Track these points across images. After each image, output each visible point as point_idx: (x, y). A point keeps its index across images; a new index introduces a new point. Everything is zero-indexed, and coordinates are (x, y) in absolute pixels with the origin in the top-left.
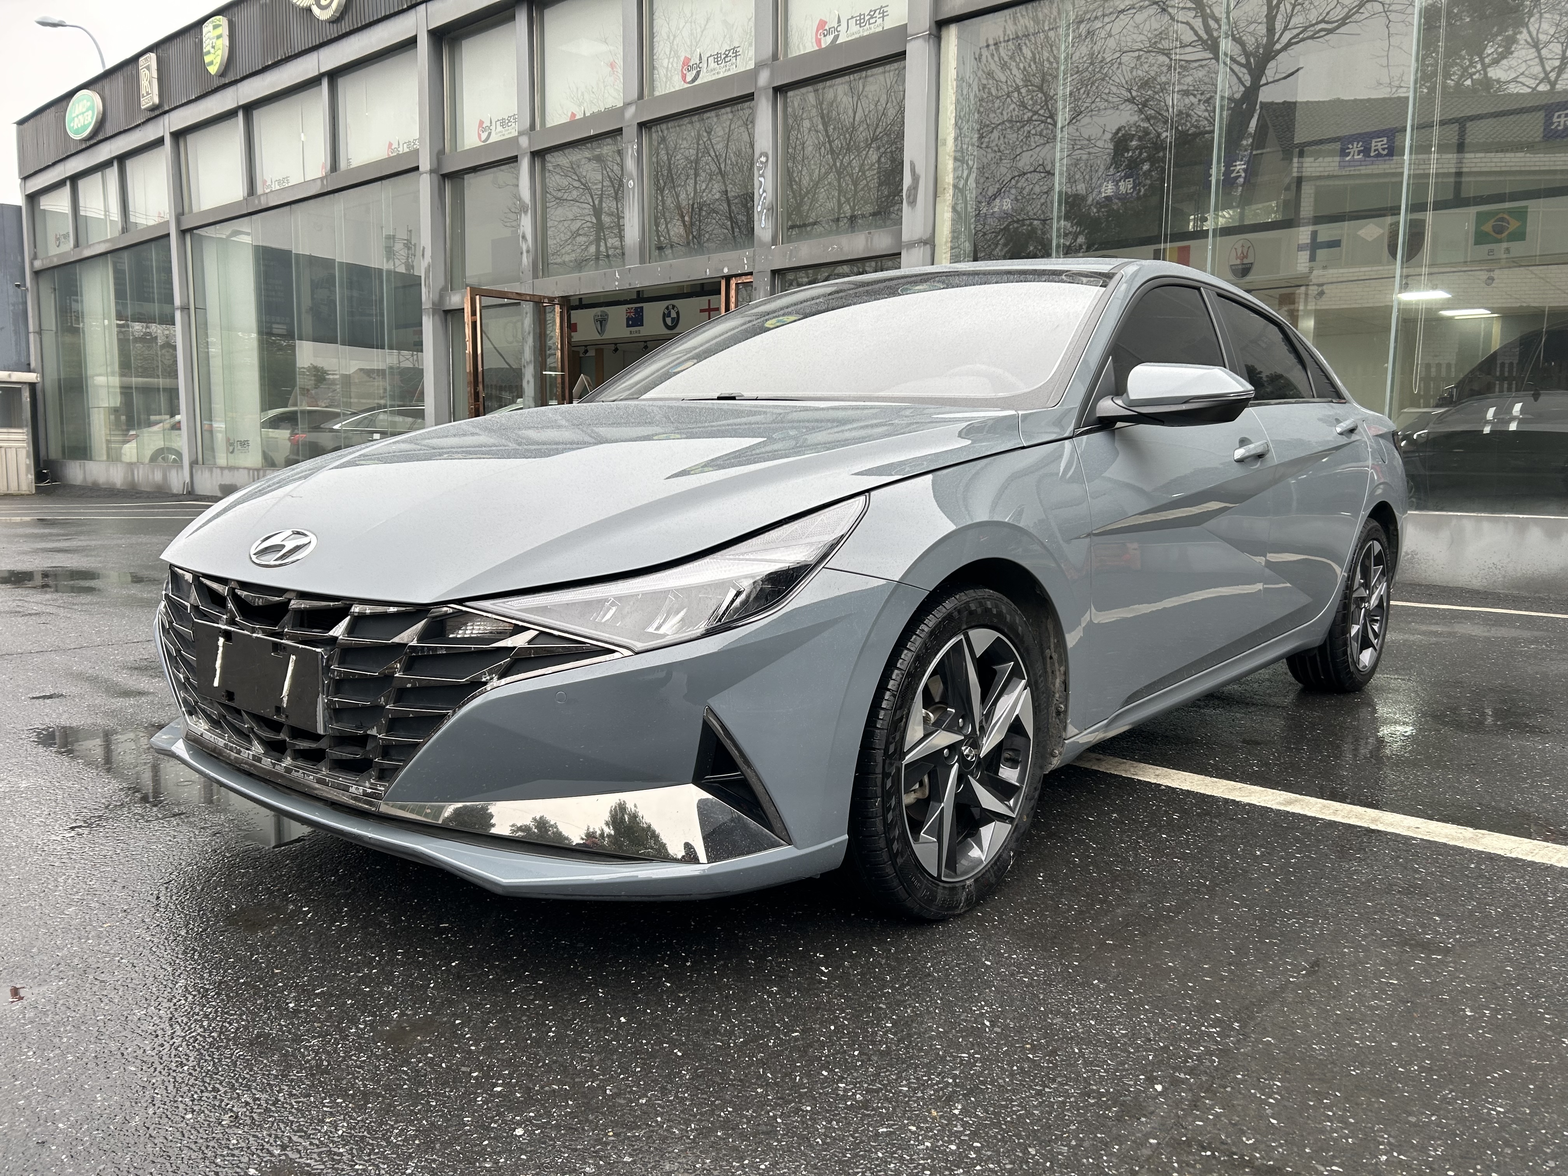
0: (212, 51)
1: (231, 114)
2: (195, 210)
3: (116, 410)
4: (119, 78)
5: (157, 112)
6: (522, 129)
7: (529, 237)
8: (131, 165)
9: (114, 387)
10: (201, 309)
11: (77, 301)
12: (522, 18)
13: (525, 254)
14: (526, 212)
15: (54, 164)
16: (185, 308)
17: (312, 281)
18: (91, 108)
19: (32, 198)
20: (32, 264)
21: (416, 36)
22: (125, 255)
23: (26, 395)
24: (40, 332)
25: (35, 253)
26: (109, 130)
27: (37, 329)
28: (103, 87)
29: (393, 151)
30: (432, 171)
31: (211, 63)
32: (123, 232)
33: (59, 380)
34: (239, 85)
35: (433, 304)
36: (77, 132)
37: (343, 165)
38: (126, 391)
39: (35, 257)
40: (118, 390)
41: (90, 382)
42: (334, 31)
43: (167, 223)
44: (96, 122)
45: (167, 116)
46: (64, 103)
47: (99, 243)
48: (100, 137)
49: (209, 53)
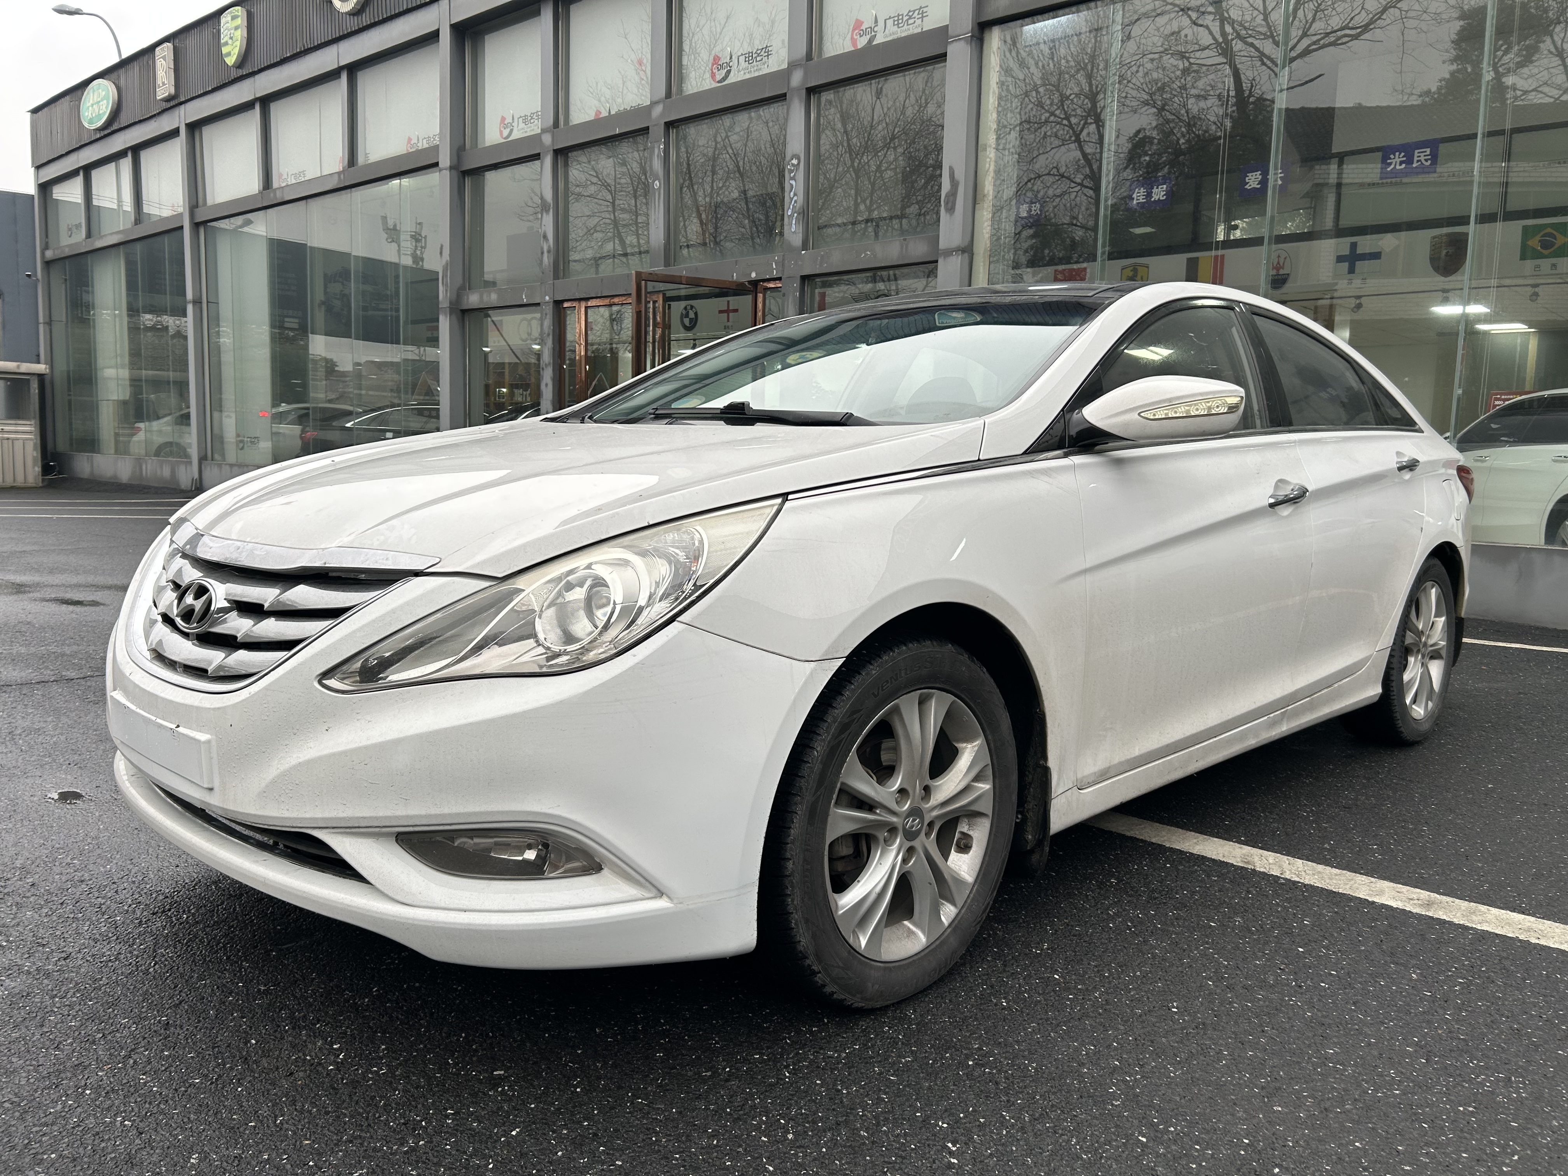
0: (230, 42)
1: (246, 107)
2: (210, 202)
3: (125, 403)
4: (136, 66)
5: (172, 103)
6: (545, 126)
7: (550, 236)
8: (145, 156)
9: (124, 379)
10: (213, 303)
11: (88, 292)
12: (547, 16)
13: (546, 254)
14: (547, 211)
15: (68, 153)
16: (197, 302)
17: (325, 275)
18: (106, 97)
19: (45, 188)
20: (43, 254)
21: (438, 31)
22: (138, 247)
23: (34, 386)
24: (49, 323)
25: (47, 243)
26: (124, 120)
27: (47, 320)
28: (119, 77)
29: (412, 146)
30: (451, 168)
31: (229, 54)
32: (136, 224)
33: (68, 372)
34: (257, 76)
35: (451, 303)
36: (91, 122)
37: (361, 160)
38: (135, 383)
39: (46, 247)
40: (128, 383)
41: (99, 374)
42: (353, 24)
43: (180, 215)
44: (111, 112)
45: (183, 107)
46: (79, 92)
47: (112, 234)
48: (115, 127)
49: (226, 44)
